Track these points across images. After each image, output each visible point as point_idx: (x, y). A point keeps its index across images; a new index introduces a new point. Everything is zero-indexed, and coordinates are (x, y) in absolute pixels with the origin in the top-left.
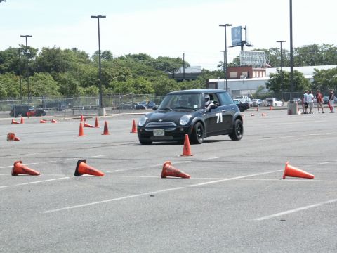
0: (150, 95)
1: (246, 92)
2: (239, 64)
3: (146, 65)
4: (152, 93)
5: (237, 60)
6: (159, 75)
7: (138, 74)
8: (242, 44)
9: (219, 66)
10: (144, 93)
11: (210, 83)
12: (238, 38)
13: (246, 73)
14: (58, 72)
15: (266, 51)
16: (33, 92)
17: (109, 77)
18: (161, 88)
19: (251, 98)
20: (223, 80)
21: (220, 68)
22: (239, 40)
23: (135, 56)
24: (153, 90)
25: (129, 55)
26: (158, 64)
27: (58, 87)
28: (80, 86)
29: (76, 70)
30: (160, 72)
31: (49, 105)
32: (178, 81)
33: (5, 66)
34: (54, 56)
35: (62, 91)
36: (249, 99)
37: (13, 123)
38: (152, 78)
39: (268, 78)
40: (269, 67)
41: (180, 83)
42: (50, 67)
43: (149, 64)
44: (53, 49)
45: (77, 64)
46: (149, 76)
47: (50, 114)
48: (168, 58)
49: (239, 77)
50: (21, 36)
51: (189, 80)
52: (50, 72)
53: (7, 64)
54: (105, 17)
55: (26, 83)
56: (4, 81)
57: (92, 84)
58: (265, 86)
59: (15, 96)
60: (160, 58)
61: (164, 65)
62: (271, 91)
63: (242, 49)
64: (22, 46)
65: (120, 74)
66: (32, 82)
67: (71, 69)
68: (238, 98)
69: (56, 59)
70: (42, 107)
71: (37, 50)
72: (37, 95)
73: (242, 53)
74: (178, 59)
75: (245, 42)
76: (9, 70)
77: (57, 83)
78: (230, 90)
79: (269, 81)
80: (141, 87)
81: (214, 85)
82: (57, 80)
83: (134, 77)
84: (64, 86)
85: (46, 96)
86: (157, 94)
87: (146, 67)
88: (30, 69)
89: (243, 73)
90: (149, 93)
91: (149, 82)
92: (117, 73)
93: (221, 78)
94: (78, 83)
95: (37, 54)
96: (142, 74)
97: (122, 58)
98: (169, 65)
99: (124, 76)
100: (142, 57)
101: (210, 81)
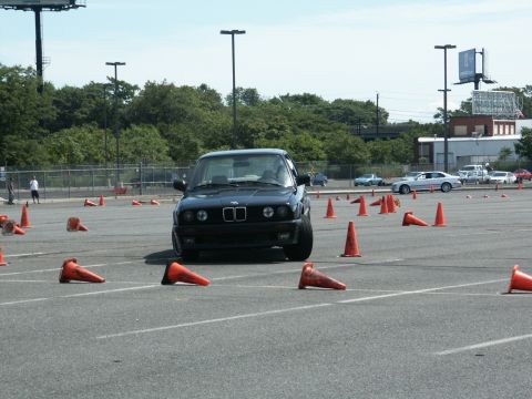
0: (319, 163)
1: (481, 159)
2: (471, 113)
3: (315, 112)
4: (322, 159)
5: (467, 105)
6: (335, 129)
7: (300, 127)
8: (477, 78)
9: (436, 116)
10: (310, 159)
11: (420, 144)
12: (469, 68)
13: (482, 127)
14: (167, 123)
15: (516, 91)
16: (126, 156)
17: (253, 131)
18: (338, 151)
19: (489, 169)
20: (443, 139)
21: (439, 120)
22: (471, 73)
23: (296, 98)
24: (324, 155)
25: (287, 97)
26: (335, 112)
27: (167, 149)
28: (204, 147)
29: (198, 120)
30: (336, 124)
31: (150, 178)
32: (366, 140)
33: (82, 113)
34: (163, 97)
35: (174, 155)
36: (485, 171)
37: (87, 204)
38: (323, 134)
39: (519, 137)
40: (521, 118)
41: (370, 144)
42: (157, 116)
43: (320, 112)
44: (161, 86)
45: (200, 110)
46: (319, 130)
47: (152, 192)
48: (350, 102)
49: (469, 135)
50: (108, 64)
51: (385, 139)
52: (155, 123)
53: (85, 109)
54: (244, 32)
55: (114, 140)
56: (79, 138)
57: (223, 144)
58: (513, 149)
59: (97, 161)
60: (338, 101)
61: (345, 113)
62: (524, 159)
63: (476, 88)
64: (112, 79)
65: (270, 127)
66: (124, 140)
67: (190, 119)
68: (467, 169)
69: (165, 102)
70: (139, 180)
71: (136, 87)
72: (133, 161)
73: (475, 94)
74: (369, 104)
75: (481, 76)
76: (88, 120)
77: (165, 141)
78: (455, 156)
79: (521, 140)
80: (304, 150)
81: (428, 147)
82: (166, 137)
83: (294, 132)
84: (178, 147)
85: (146, 163)
86: (332, 161)
87: (314, 116)
88: (122, 118)
89: (477, 127)
90: (318, 159)
91: (317, 142)
92: (266, 126)
93: (439, 136)
94: (200, 142)
95: (137, 93)
96: (306, 126)
97: (274, 101)
98: (352, 113)
99: (276, 131)
100: (308, 100)
101: (421, 140)
